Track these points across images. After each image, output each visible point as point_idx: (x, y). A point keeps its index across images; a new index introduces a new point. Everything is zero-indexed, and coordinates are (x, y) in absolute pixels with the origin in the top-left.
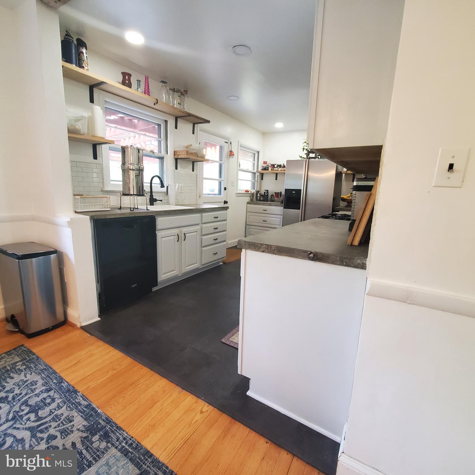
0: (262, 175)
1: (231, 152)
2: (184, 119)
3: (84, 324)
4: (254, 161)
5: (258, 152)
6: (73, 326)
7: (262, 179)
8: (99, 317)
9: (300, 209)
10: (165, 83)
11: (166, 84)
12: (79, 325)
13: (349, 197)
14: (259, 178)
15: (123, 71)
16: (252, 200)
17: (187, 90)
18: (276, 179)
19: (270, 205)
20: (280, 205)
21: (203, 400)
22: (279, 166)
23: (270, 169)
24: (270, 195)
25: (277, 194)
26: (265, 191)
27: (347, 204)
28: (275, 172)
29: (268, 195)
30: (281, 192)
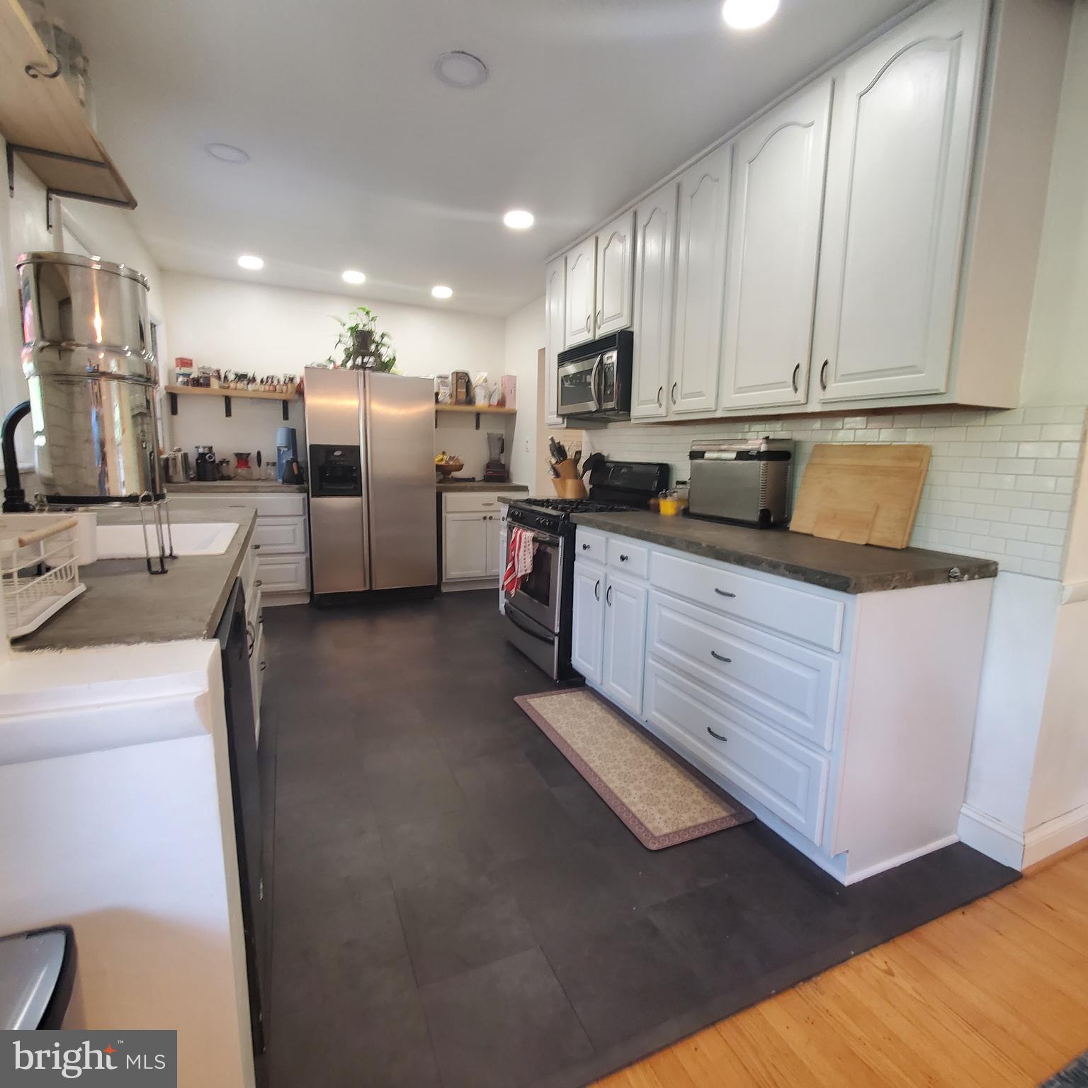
0: (173, 398)
7: (174, 411)
9: (360, 495)
13: (442, 460)
14: (167, 409)
19: (254, 490)
22: (241, 377)
23: (215, 384)
24: (217, 462)
25: (242, 459)
26: (201, 450)
27: (442, 477)
28: (228, 393)
29: (214, 461)
30: (259, 453)
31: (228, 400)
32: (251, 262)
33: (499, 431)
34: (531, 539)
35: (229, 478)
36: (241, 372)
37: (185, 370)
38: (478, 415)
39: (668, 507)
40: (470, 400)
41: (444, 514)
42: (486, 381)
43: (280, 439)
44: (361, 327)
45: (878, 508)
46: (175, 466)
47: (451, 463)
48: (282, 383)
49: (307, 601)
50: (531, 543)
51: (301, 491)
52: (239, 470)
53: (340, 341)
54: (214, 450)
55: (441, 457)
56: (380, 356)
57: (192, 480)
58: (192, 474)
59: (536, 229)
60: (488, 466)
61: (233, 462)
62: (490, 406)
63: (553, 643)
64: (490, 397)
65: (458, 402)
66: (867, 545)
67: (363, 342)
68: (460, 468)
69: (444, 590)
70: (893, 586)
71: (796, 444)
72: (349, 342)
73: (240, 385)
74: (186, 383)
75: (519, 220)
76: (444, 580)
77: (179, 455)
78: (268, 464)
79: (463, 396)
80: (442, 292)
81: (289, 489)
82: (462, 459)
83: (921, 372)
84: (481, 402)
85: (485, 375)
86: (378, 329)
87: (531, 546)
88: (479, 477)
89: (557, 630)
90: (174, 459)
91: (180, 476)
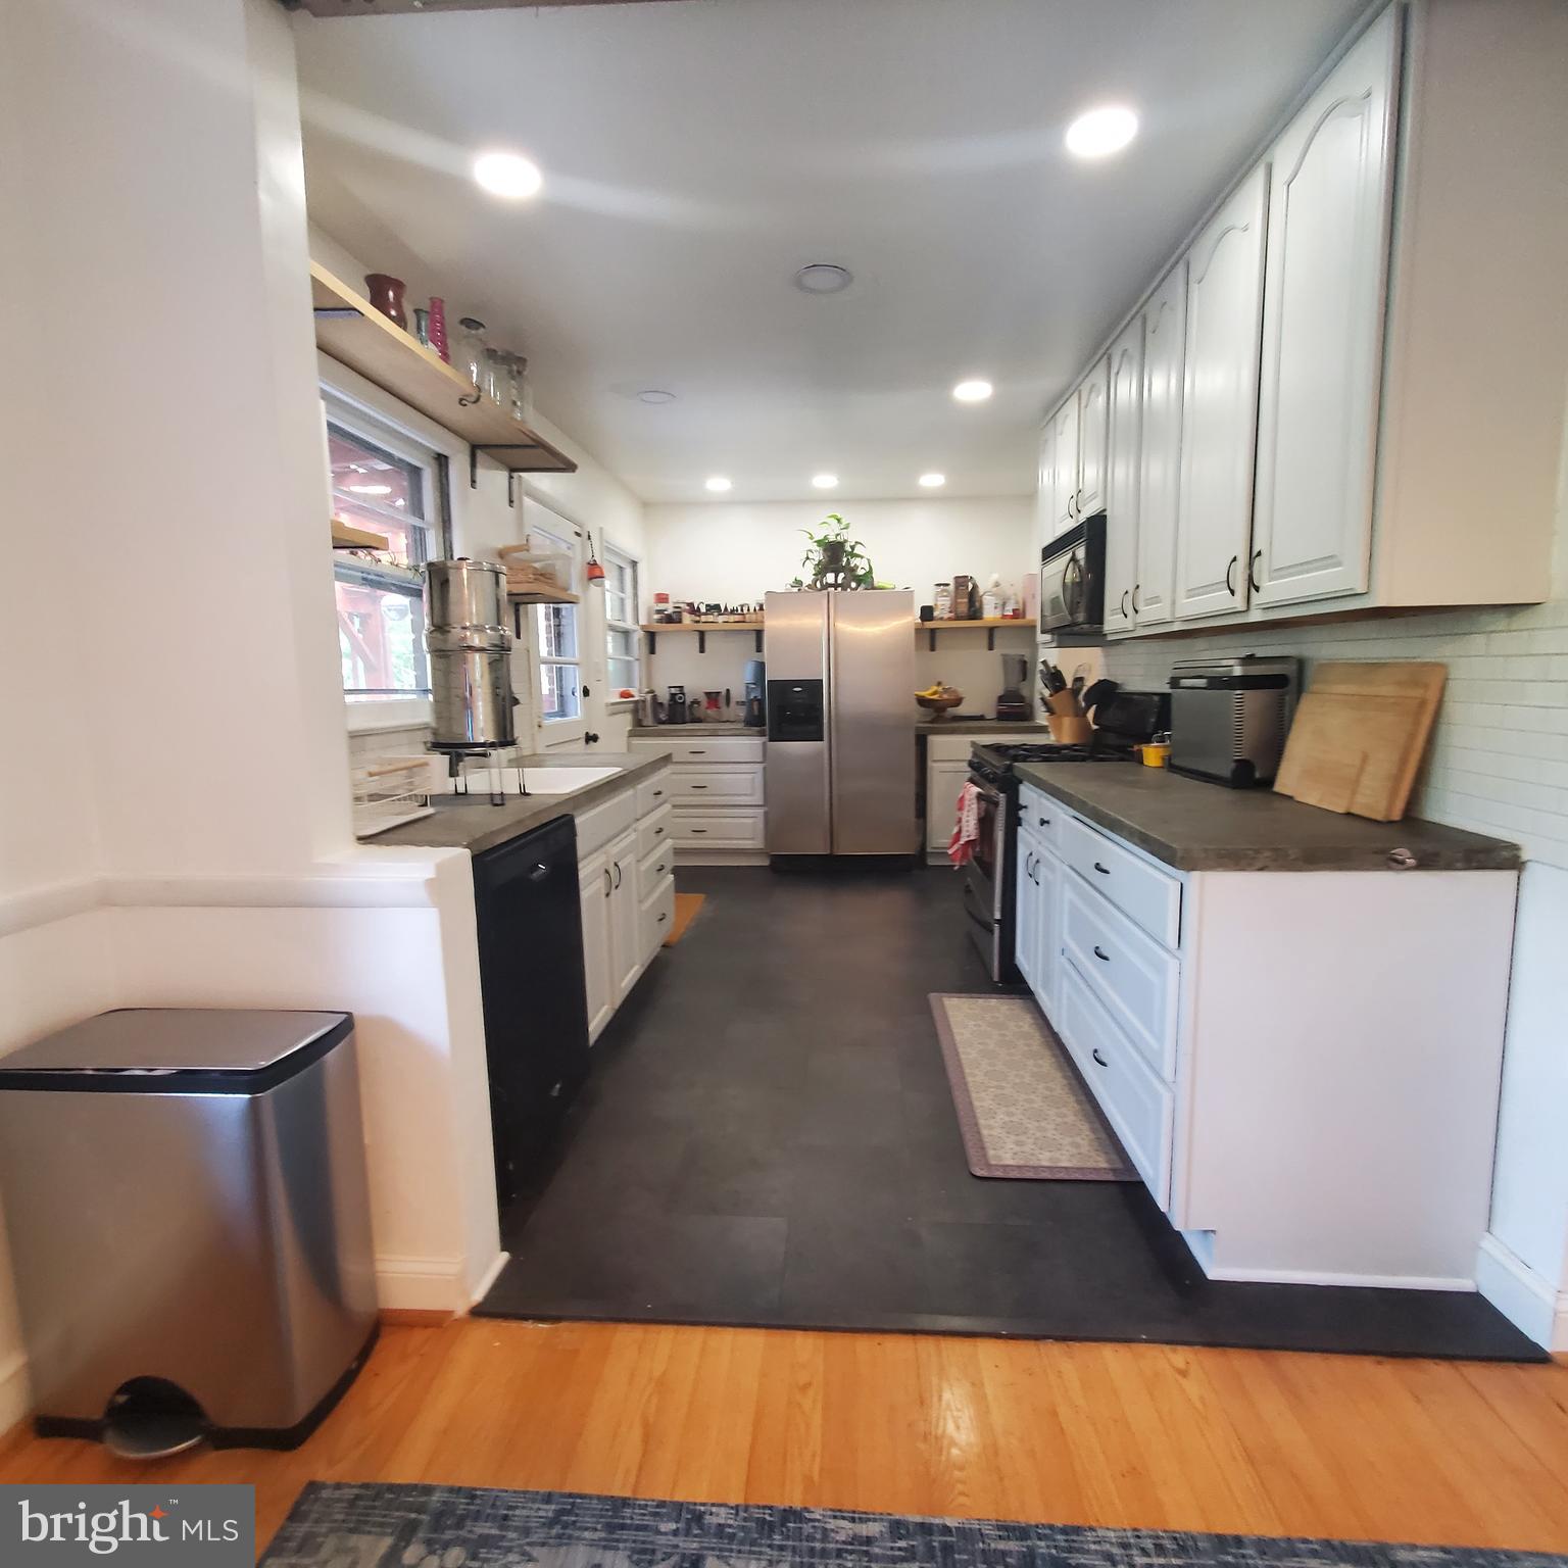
0: (651, 637)
1: (593, 565)
2: (488, 454)
3: (478, 1295)
4: (622, 590)
5: (634, 564)
6: (433, 1322)
7: (652, 651)
8: (503, 1250)
9: (822, 740)
10: (477, 329)
11: (481, 330)
12: (461, 1308)
13: (935, 693)
14: (645, 649)
15: (369, 273)
16: (638, 722)
17: (525, 356)
18: (702, 650)
19: (714, 734)
20: (746, 732)
21: (1146, 1341)
22: (714, 608)
23: (687, 619)
24: (688, 702)
25: (712, 697)
26: (673, 691)
27: (935, 715)
28: (701, 627)
29: (684, 703)
30: (728, 690)
31: (702, 634)
32: (718, 485)
33: (1018, 650)
34: (974, 796)
35: (699, 721)
36: (712, 603)
37: (661, 606)
38: (991, 631)
39: (1152, 755)
40: (974, 612)
41: (930, 764)
42: (997, 585)
43: (748, 674)
44: (832, 538)
45: (1365, 759)
46: (644, 709)
47: (945, 696)
48: (752, 610)
49: (766, 863)
50: (975, 801)
51: (762, 734)
52: (709, 711)
53: (808, 558)
54: (685, 691)
55: (935, 688)
56: (853, 570)
57: (663, 723)
58: (663, 717)
59: (996, 397)
60: (1001, 699)
61: (704, 700)
62: (1004, 617)
63: (992, 931)
64: (1004, 605)
65: (958, 618)
66: (1348, 814)
67: (835, 555)
68: (958, 702)
69: (931, 862)
70: (1260, 865)
71: (1301, 663)
72: (818, 555)
73: (710, 618)
74: (660, 621)
75: (973, 391)
76: (929, 850)
77: (649, 696)
78: (738, 702)
79: (963, 609)
80: (932, 481)
81: (750, 732)
82: (961, 690)
83: (1339, 564)
84: (990, 613)
85: (995, 577)
86: (850, 537)
87: (975, 806)
88: (991, 714)
89: (998, 916)
90: (644, 701)
91: (649, 720)
